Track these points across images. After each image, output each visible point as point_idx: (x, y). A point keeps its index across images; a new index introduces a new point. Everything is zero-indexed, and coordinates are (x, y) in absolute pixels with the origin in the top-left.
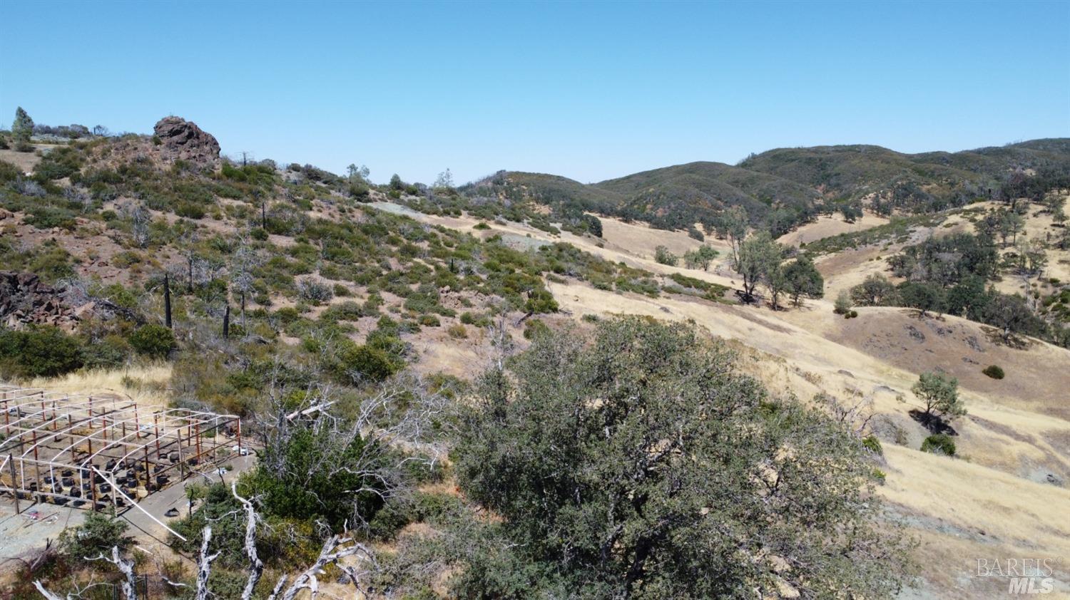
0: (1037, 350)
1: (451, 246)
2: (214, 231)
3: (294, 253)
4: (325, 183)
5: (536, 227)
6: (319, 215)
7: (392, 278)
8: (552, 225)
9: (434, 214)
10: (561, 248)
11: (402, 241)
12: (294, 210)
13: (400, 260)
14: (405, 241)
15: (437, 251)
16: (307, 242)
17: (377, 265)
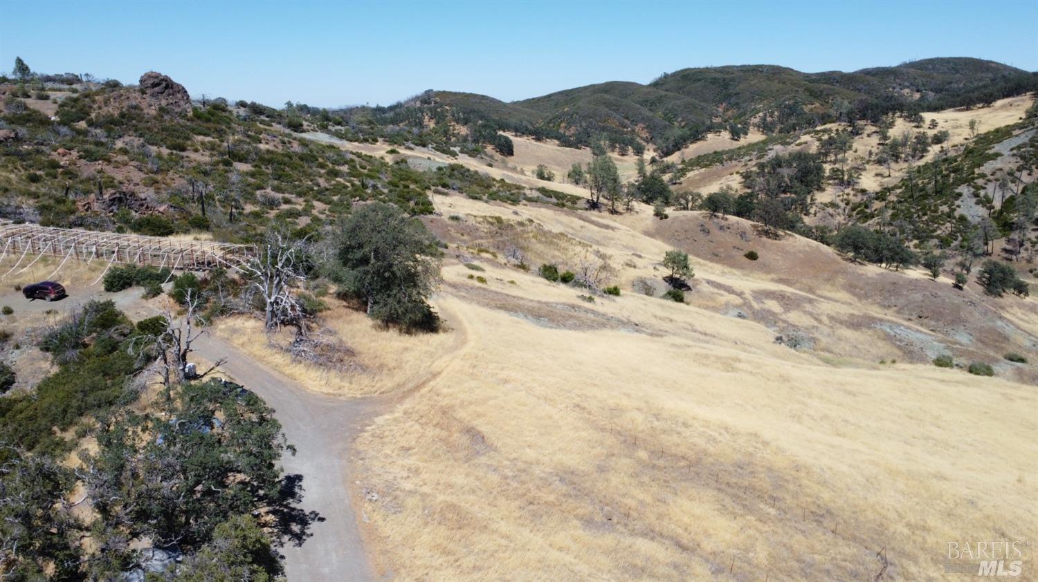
0: (787, 240)
1: (365, 169)
2: (195, 161)
3: (253, 175)
4: (268, 117)
5: (438, 150)
6: (267, 146)
7: (320, 192)
8: (452, 149)
9: (355, 141)
10: (453, 168)
11: (327, 166)
12: (249, 144)
13: (327, 180)
14: (330, 165)
15: (354, 173)
16: (260, 168)
17: (310, 183)
